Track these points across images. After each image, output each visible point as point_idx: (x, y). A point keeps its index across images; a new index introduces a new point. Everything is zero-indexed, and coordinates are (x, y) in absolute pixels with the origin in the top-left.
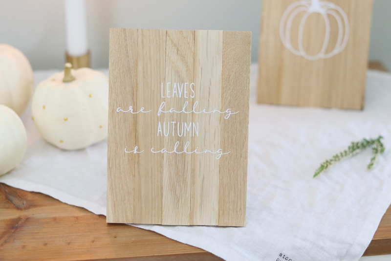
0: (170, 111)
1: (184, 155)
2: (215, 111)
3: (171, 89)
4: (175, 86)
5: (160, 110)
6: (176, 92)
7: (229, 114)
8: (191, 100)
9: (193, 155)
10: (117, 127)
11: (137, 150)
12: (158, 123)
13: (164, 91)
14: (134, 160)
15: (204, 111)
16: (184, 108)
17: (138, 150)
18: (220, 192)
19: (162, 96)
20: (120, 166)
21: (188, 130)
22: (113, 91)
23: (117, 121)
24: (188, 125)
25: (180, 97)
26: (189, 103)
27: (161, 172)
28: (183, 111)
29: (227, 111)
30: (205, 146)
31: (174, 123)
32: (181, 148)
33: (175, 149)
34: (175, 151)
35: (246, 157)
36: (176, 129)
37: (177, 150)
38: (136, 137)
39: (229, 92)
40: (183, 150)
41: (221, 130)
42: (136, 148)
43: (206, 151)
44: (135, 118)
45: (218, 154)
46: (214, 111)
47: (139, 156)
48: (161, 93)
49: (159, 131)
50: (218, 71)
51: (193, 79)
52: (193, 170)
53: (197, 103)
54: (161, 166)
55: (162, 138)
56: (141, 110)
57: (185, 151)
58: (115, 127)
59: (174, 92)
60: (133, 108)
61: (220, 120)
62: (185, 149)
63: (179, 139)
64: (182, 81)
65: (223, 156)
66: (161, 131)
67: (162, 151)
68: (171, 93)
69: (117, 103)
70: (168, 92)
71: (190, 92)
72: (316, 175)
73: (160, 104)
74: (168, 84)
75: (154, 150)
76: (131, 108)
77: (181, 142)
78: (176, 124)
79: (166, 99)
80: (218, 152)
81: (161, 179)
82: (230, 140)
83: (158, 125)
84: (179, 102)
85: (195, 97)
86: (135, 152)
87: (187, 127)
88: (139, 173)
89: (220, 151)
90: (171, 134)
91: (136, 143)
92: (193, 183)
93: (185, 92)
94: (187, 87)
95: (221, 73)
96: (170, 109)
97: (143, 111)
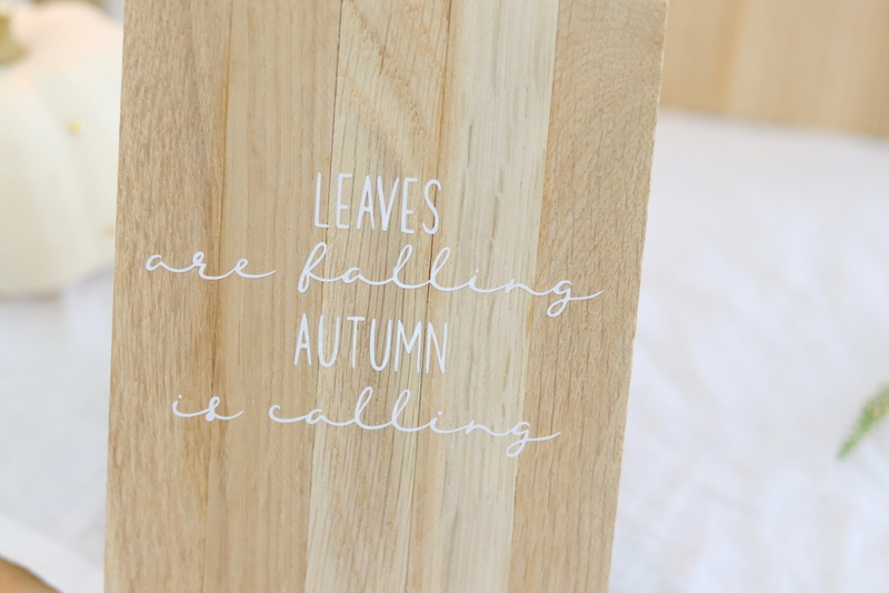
0: (346, 278)
1: (388, 436)
2: (514, 286)
3: (352, 197)
4: (368, 187)
5: (307, 271)
6: (370, 209)
7: (565, 301)
8: (426, 242)
9: (424, 439)
10: (146, 322)
11: (217, 411)
12: (298, 317)
13: (326, 202)
14: (206, 444)
15: (472, 283)
16: (396, 271)
17: (223, 409)
18: (513, 567)
19: (317, 224)
20: (153, 461)
21: (409, 349)
22: (136, 194)
23: (146, 301)
24: (409, 332)
25: (385, 227)
26: (417, 252)
27: (302, 491)
28: (395, 279)
29: (556, 290)
30: (467, 408)
31: (356, 319)
32: (379, 411)
33: (358, 412)
34: (357, 420)
35: (616, 455)
36: (363, 344)
37: (364, 417)
38: (216, 367)
39: (570, 218)
40: (386, 416)
41: (531, 354)
42: (215, 401)
43: (470, 428)
44: (215, 296)
45: (515, 437)
46: (509, 286)
47: (223, 432)
48: (313, 211)
49: (300, 345)
50: (534, 141)
51: (437, 167)
52: (421, 491)
53: (446, 252)
54: (304, 468)
55: (310, 370)
56: (238, 269)
57: (394, 422)
58: (136, 324)
59: (363, 209)
60: (209, 261)
61: (531, 317)
62: (395, 414)
63: (373, 378)
64: (393, 171)
65: (532, 446)
66: (307, 346)
67: (308, 418)
68: (351, 213)
69: (146, 236)
70: (340, 206)
71: (422, 211)
72: (847, 448)
73: (309, 250)
74: (341, 178)
75: (279, 413)
76: (198, 260)
77: (382, 391)
78: (365, 327)
79: (331, 234)
80: (515, 431)
81: (304, 514)
82: (561, 393)
83: (296, 326)
84: (381, 246)
85: (440, 232)
86: (211, 415)
87: (406, 338)
88: (222, 489)
89: (524, 428)
90: (343, 360)
91: (216, 381)
92: (419, 535)
93: (405, 212)
94: (410, 195)
95: (545, 146)
96: (344, 269)
97: (245, 270)
